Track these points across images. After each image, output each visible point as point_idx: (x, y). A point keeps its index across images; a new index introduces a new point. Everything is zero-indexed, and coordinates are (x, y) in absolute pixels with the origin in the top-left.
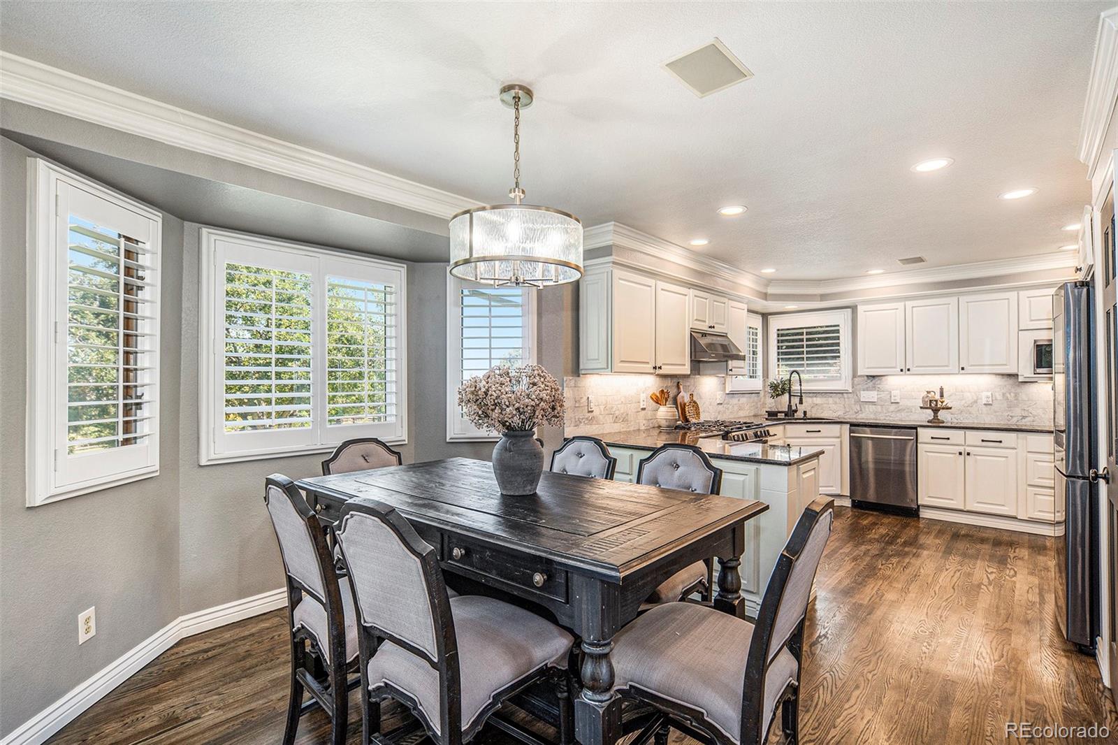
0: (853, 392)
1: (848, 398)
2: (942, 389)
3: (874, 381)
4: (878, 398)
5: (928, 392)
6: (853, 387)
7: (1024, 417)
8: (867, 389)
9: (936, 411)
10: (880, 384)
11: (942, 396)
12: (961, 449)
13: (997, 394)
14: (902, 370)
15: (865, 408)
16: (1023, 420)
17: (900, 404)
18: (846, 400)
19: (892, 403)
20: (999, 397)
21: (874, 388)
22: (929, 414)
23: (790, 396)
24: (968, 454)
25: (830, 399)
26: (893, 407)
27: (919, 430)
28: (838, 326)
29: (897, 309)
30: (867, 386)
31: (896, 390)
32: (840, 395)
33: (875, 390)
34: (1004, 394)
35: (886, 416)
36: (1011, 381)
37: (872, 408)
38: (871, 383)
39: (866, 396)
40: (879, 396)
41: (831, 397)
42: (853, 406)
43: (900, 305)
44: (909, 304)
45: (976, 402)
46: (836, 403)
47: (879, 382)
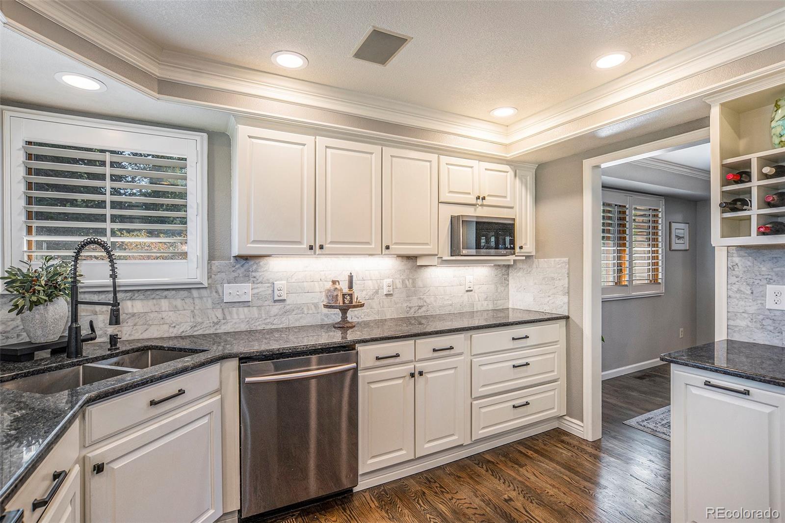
0: (210, 287)
1: (201, 298)
2: (351, 278)
3: (246, 266)
4: (253, 295)
5: (334, 282)
6: (209, 277)
7: (420, 307)
8: (235, 280)
9: (344, 311)
10: (256, 271)
11: (351, 287)
12: (410, 367)
13: (397, 281)
14: (311, 248)
15: (230, 313)
16: (420, 311)
17: (288, 302)
18: (197, 301)
19: (275, 301)
20: (399, 285)
21: (247, 278)
22: (335, 316)
23: (75, 304)
24: (421, 373)
25: (164, 304)
26: (276, 309)
27: (360, 348)
28: (186, 159)
29: (304, 145)
30: (236, 274)
31: (281, 280)
32: (185, 293)
33: (248, 281)
34: (403, 281)
35: (266, 324)
36: (410, 264)
37: (244, 312)
38: (242, 270)
39: (233, 291)
40: (256, 291)
41: (166, 297)
42: (210, 311)
43: (308, 139)
44: (322, 141)
45: (377, 292)
46: (175, 309)
47: (254, 267)
